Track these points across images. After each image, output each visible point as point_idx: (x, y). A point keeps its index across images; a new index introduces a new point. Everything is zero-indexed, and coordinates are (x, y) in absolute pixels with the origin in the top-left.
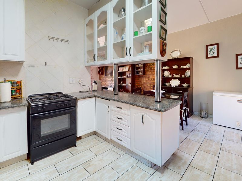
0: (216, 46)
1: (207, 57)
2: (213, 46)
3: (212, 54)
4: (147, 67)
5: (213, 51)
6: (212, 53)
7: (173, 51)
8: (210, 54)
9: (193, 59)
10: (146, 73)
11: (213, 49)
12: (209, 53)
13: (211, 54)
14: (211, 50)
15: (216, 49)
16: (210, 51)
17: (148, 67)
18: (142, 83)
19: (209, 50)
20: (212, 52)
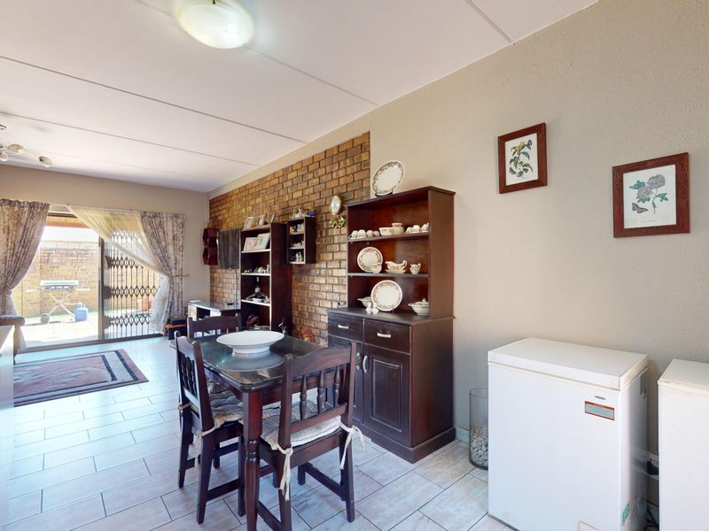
0: (533, 137)
1: (505, 189)
2: (525, 139)
3: (521, 174)
4: (321, 233)
5: (523, 158)
6: (520, 168)
7: (381, 169)
8: (514, 173)
9: (456, 198)
10: (319, 257)
11: (526, 149)
12: (511, 170)
13: (517, 171)
14: (516, 155)
15: (533, 151)
16: (515, 160)
17: (324, 235)
18: (308, 294)
19: (509, 156)
20: (521, 163)
